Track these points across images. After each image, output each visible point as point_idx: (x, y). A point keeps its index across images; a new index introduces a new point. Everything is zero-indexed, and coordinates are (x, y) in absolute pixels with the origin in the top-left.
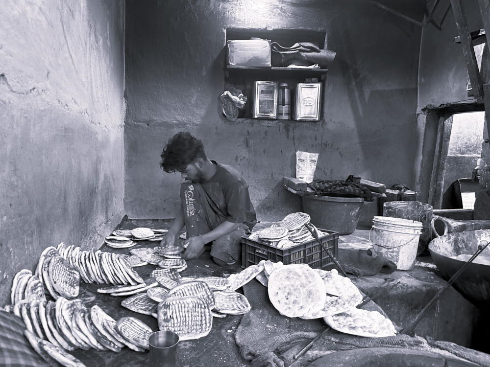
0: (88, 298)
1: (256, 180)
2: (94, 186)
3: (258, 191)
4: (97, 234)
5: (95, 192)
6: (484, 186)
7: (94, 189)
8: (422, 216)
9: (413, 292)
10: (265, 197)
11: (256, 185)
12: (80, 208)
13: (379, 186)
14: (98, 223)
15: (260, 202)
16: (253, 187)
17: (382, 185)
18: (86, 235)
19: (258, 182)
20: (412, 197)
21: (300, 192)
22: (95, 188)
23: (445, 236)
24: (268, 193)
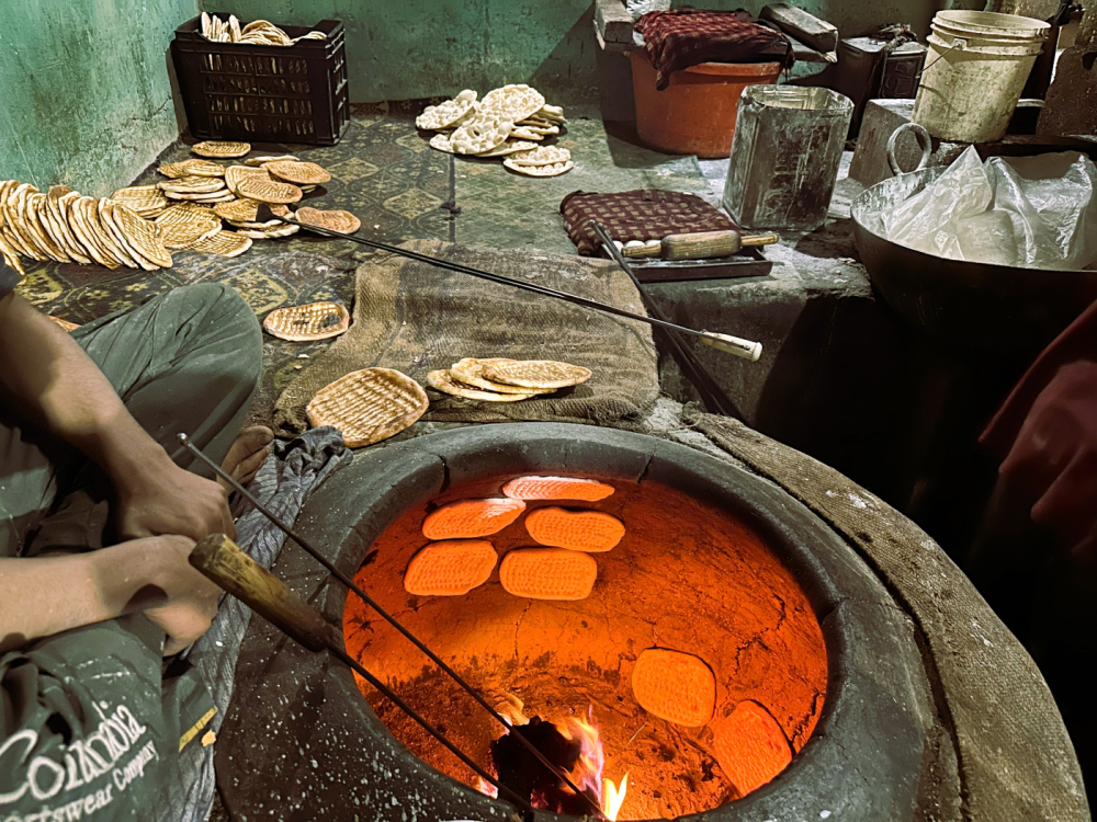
0: (46, 294)
1: (523, 7)
2: (79, 29)
3: (530, 38)
4: (120, 146)
5: (87, 45)
6: (1086, 38)
7: (79, 37)
8: (821, 128)
9: (775, 304)
10: (546, 55)
11: (526, 22)
12: (35, 88)
13: (819, 31)
14: (116, 122)
15: (535, 68)
16: (517, 28)
17: (830, 27)
18: (77, 150)
19: (530, 14)
20: (911, 61)
21: (616, 45)
22: (85, 33)
23: (917, 174)
24: (555, 45)
